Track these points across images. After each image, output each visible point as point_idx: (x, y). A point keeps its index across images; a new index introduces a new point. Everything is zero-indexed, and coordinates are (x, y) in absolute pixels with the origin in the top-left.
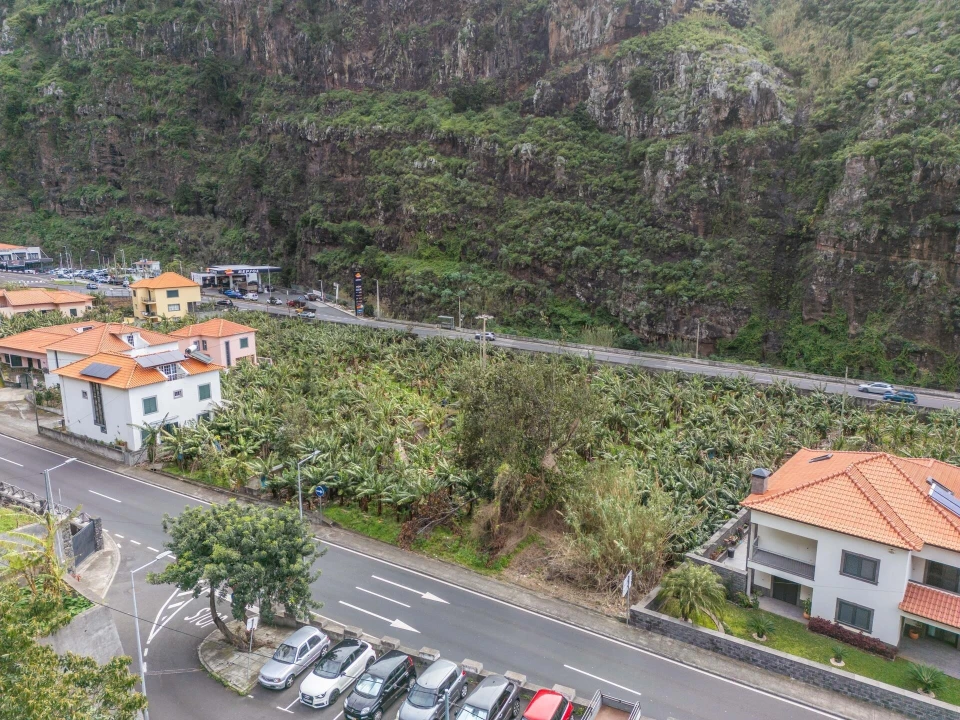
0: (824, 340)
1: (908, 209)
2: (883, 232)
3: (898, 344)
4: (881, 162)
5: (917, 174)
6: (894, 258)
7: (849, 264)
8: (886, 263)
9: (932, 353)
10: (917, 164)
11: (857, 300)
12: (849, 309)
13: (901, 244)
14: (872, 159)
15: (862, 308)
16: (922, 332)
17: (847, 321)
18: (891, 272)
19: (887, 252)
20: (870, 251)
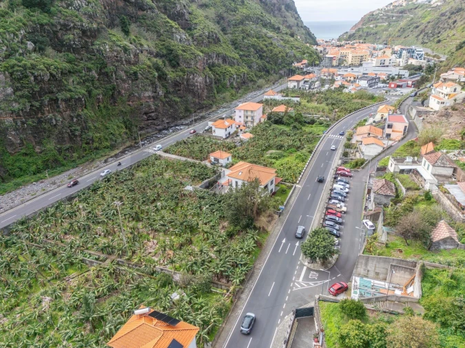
0: (27, 159)
1: (35, 94)
2: (32, 106)
3: (60, 149)
4: (11, 74)
5: (32, 78)
6: (40, 115)
7: (23, 123)
8: (38, 118)
9: (71, 147)
10: (30, 74)
11: (35, 137)
12: (32, 142)
13: (40, 109)
14: (7, 73)
15: (37, 140)
16: (65, 141)
17: (34, 148)
18: (42, 122)
19: (36, 113)
20: (29, 115)
